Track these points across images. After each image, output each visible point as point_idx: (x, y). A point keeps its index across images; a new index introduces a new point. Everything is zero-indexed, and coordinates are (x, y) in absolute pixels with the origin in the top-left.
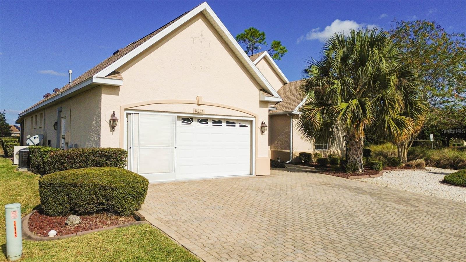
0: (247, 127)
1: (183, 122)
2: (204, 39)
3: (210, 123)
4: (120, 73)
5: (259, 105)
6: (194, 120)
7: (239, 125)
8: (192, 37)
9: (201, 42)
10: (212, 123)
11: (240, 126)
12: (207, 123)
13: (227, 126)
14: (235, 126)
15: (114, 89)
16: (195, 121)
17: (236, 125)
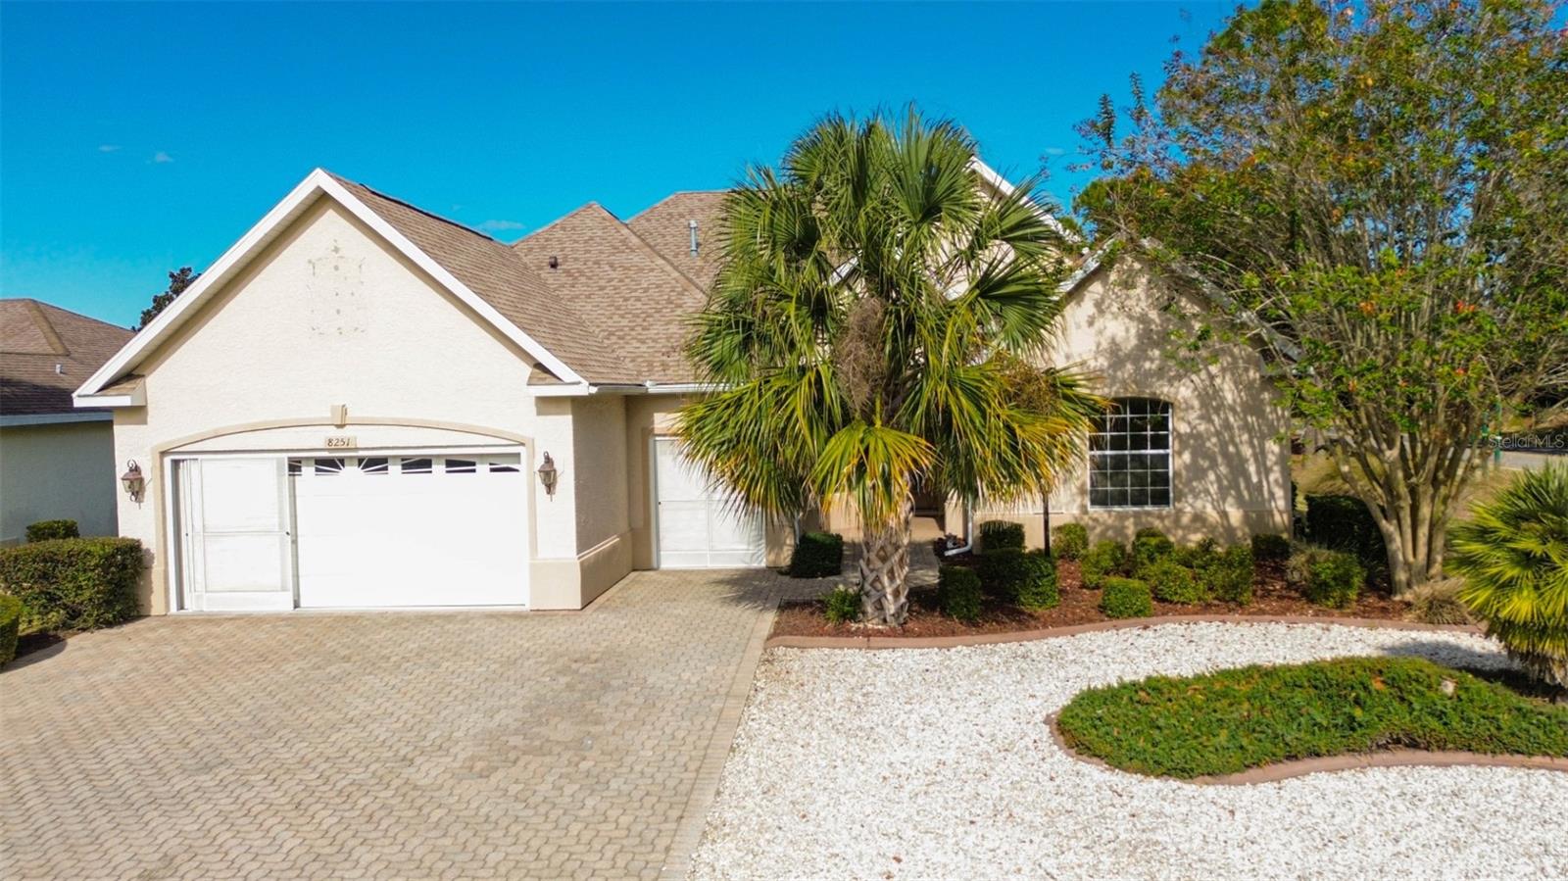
0: (517, 470)
1: (317, 470)
2: (342, 257)
3: (395, 469)
4: (143, 376)
5: (534, 409)
6: (346, 462)
7: (489, 467)
8: (310, 262)
9: (336, 268)
10: (400, 467)
11: (493, 470)
12: (386, 469)
13: (448, 472)
14: (474, 471)
15: (137, 413)
16: (352, 465)
17: (478, 467)
